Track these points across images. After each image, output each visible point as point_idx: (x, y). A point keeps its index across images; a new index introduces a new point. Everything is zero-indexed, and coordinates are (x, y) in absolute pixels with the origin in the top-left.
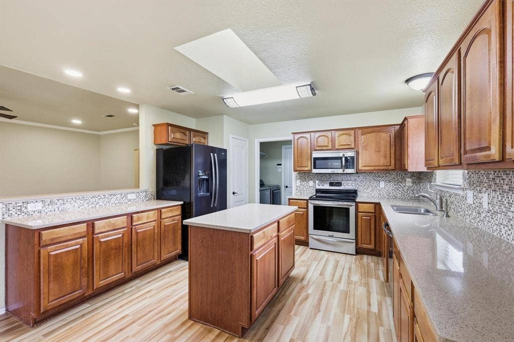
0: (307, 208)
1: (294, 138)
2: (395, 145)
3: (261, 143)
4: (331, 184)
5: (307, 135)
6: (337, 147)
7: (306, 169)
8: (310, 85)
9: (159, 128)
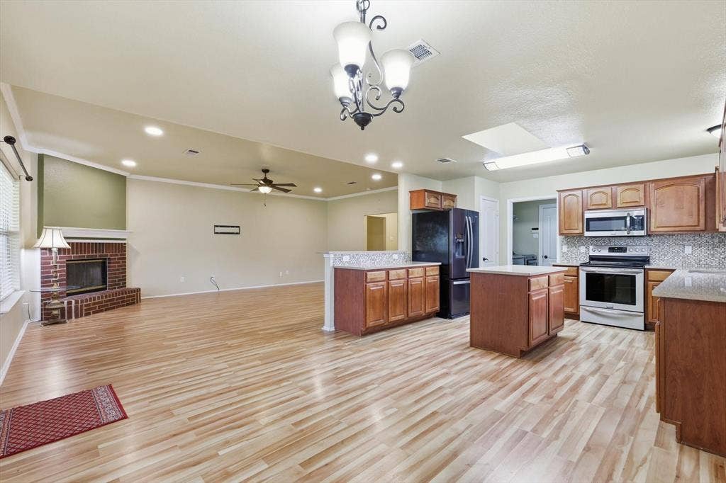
0: (578, 276)
1: (560, 196)
2: (706, 199)
3: (514, 203)
4: (611, 250)
5: (578, 193)
6: (619, 206)
7: (576, 232)
8: (583, 146)
9: (415, 194)
